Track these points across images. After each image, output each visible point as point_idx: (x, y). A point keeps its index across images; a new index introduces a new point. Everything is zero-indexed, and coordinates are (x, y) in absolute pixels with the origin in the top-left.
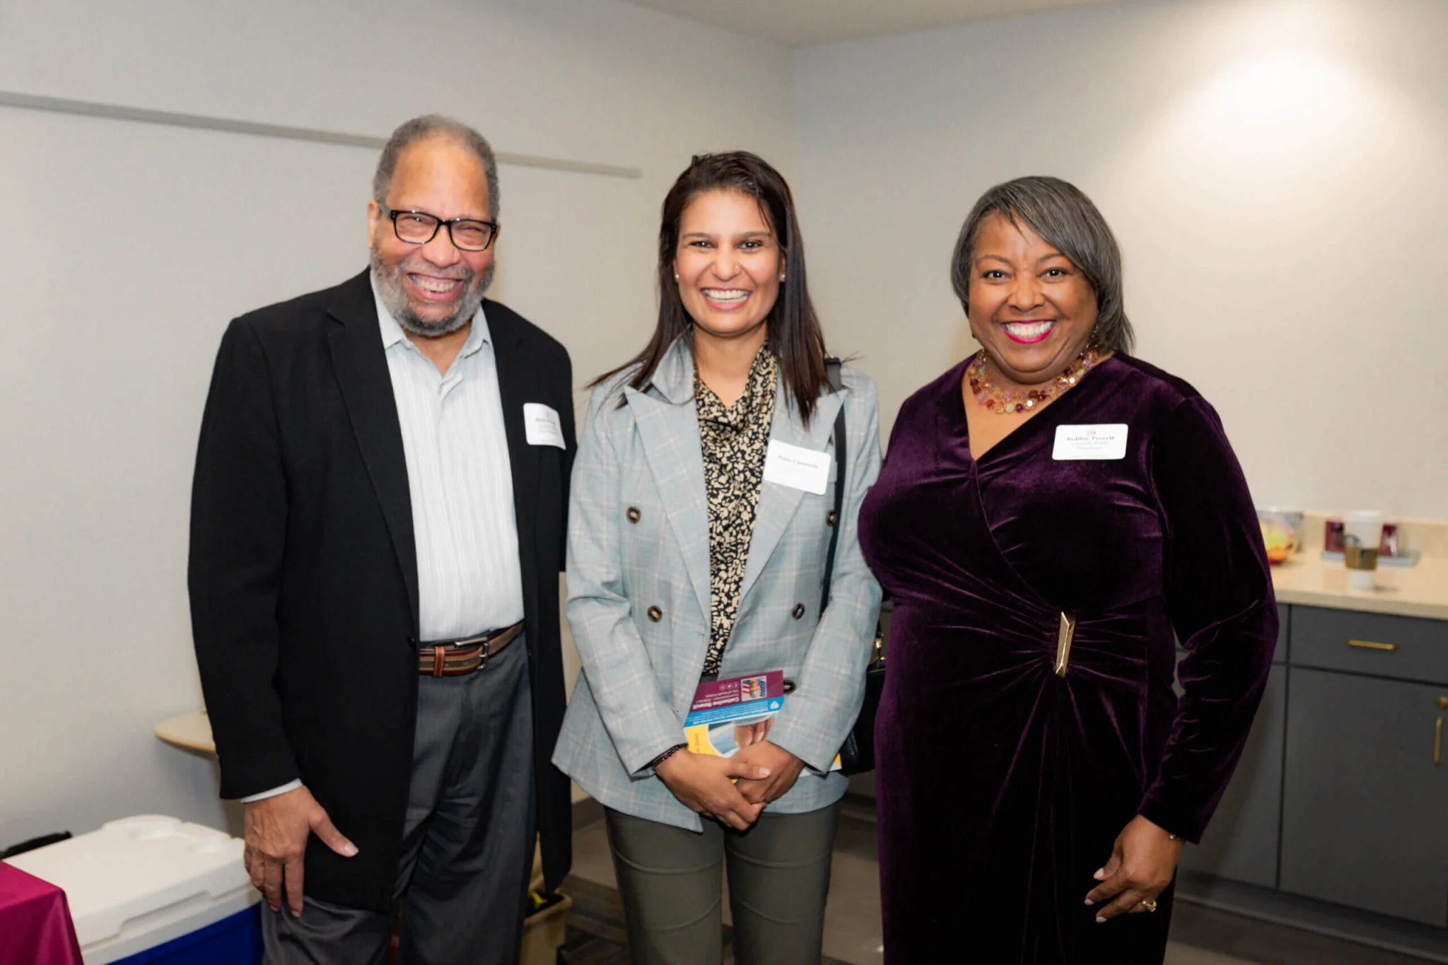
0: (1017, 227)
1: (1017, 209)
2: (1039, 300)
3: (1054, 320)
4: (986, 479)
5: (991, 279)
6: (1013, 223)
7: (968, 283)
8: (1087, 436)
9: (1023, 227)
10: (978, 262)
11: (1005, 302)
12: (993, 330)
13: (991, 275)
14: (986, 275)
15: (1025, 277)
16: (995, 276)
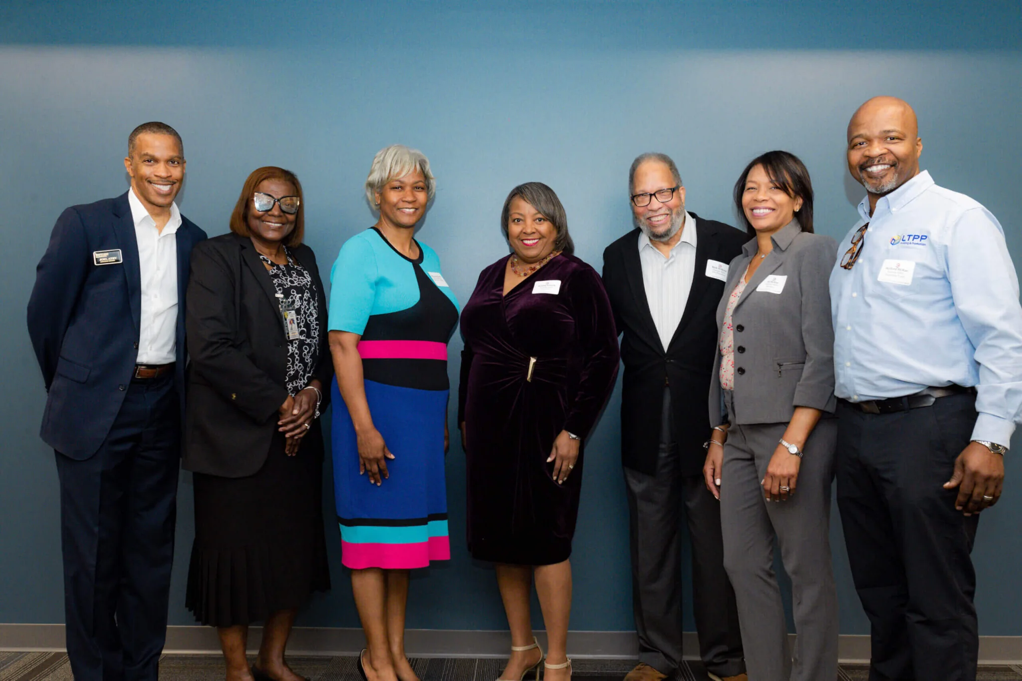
0: (526, 202)
3: (540, 239)
7: (507, 225)
8: (546, 285)
10: (511, 216)
11: (522, 231)
12: (517, 243)
13: (516, 221)
14: (514, 221)
15: (529, 221)
16: (518, 221)
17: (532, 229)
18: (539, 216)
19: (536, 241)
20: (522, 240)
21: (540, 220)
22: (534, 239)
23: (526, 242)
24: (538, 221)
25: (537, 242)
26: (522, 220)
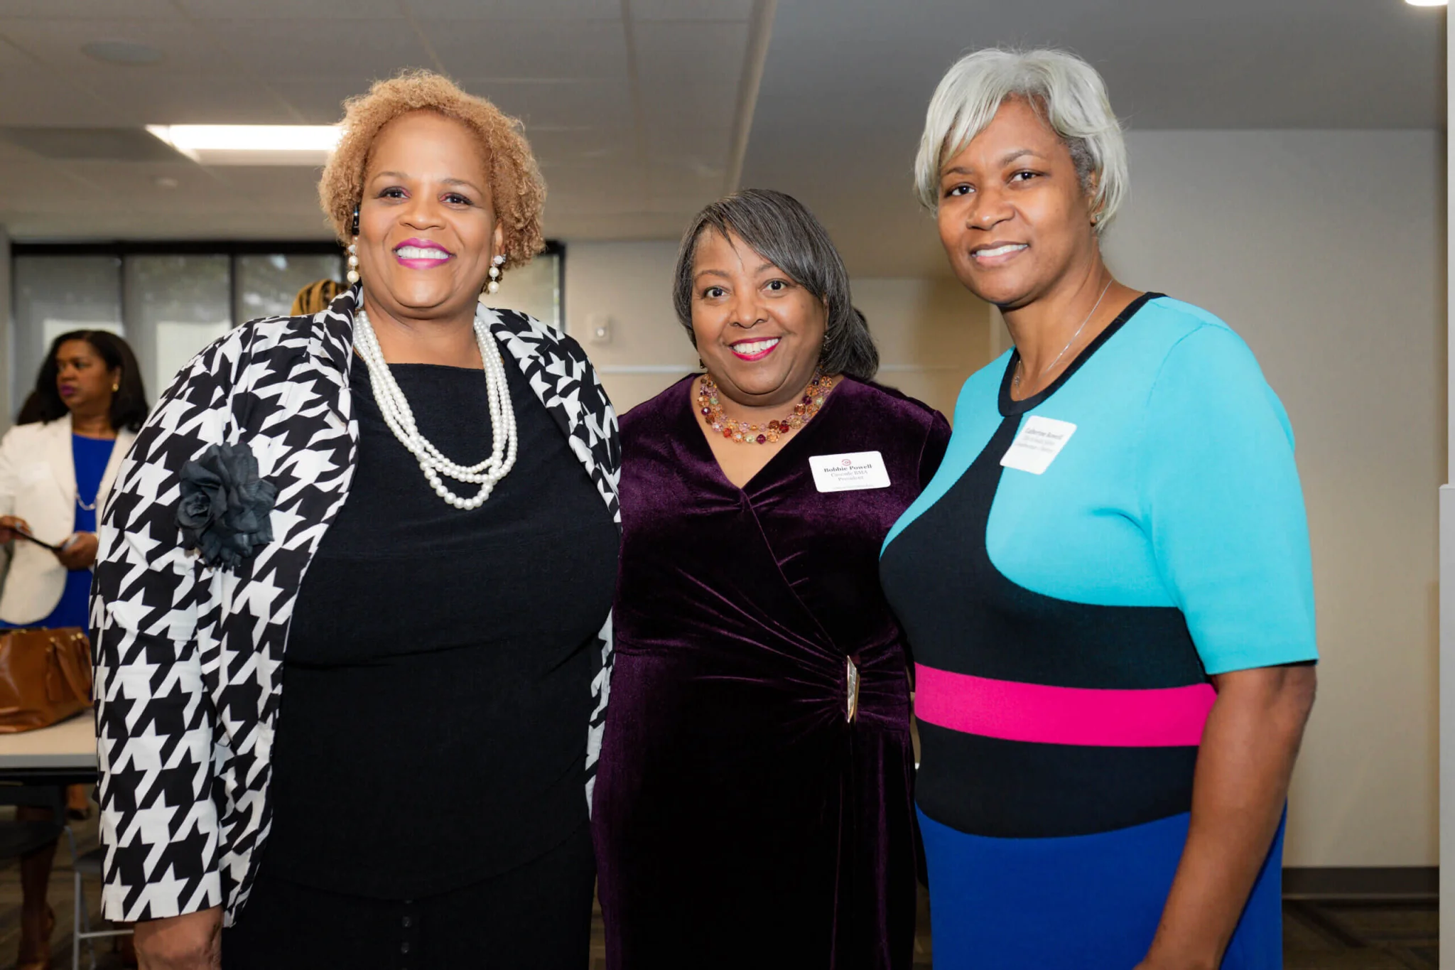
0: (729, 240)
1: (730, 221)
2: (761, 315)
3: (779, 338)
4: (764, 509)
5: (711, 299)
6: (726, 236)
7: (690, 308)
8: (844, 467)
9: (736, 239)
10: (696, 281)
11: (727, 321)
12: (720, 353)
13: (711, 293)
14: (705, 294)
15: (745, 290)
16: (715, 294)
17: (756, 310)
18: (775, 273)
19: (769, 344)
20: (732, 345)
21: (776, 285)
22: (765, 339)
23: (742, 349)
24: (770, 287)
25: (773, 348)
26: (727, 290)
